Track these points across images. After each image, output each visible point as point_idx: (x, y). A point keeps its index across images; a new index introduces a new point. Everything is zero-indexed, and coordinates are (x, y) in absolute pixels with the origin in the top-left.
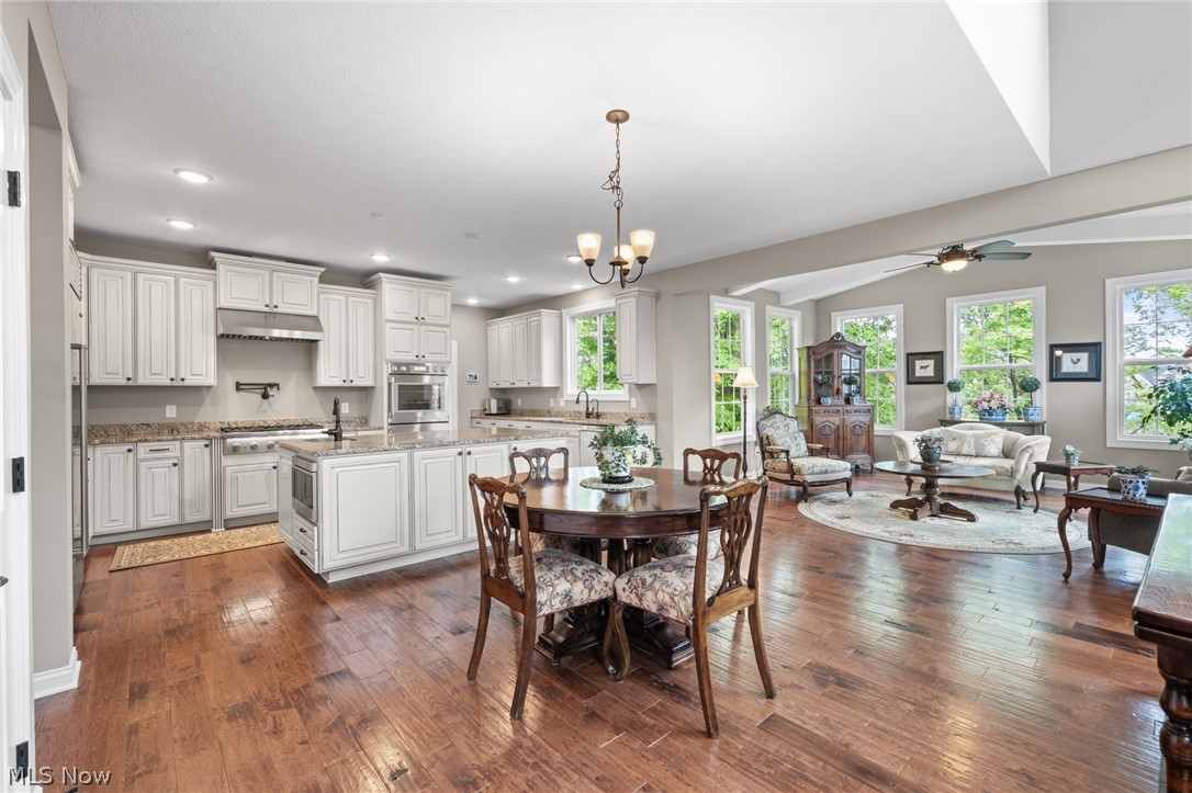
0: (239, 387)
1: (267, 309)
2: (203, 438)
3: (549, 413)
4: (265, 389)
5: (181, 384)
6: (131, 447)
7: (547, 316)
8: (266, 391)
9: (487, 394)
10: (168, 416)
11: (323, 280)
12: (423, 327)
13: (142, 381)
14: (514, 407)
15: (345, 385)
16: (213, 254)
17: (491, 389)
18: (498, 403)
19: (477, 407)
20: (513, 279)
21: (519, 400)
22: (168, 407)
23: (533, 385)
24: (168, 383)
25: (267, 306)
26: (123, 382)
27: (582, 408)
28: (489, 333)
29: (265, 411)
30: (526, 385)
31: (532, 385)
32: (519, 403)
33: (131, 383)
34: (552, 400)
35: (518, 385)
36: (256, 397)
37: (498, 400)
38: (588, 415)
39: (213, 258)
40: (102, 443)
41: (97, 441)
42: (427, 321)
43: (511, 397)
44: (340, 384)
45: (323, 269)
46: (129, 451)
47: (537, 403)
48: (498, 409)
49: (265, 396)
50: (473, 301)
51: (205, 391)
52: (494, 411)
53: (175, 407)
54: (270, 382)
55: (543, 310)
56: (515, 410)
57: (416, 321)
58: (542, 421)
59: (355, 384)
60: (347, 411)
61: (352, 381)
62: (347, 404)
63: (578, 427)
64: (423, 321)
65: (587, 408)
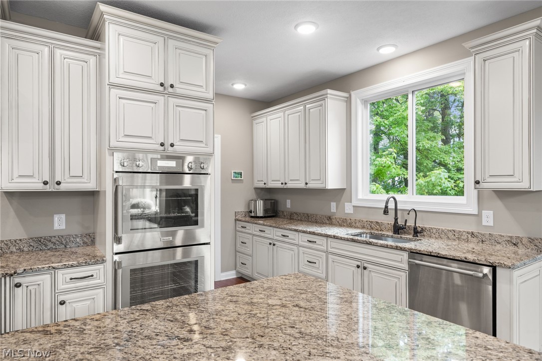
3: (329, 221)
7: (333, 100)
9: (252, 195)
12: (172, 101)
14: (281, 208)
15: (48, 188)
17: (256, 189)
18: (265, 204)
19: (242, 208)
21: (289, 203)
23: (312, 185)
27: (389, 220)
28: (255, 126)
30: (302, 186)
31: (310, 186)
32: (288, 204)
34: (333, 205)
35: (291, 185)
37: (265, 200)
38: (398, 229)
43: (278, 197)
44: (37, 187)
47: (312, 206)
48: (266, 210)
50: (239, 87)
52: (260, 213)
55: (329, 91)
56: (283, 212)
57: (161, 89)
58: (335, 237)
59: (63, 187)
60: (63, 227)
61: (59, 183)
62: (63, 216)
63: (405, 255)
64: (170, 90)
65: (396, 219)
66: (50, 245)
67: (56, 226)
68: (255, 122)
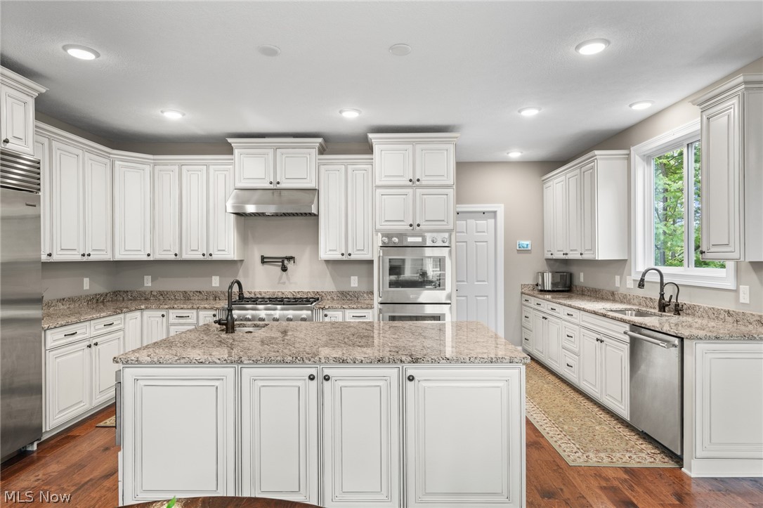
0: (264, 260)
1: (272, 186)
2: (212, 308)
3: (613, 296)
4: (283, 262)
5: (210, 258)
6: (164, 313)
7: (604, 161)
8: (284, 263)
9: (542, 266)
10: (213, 285)
11: (322, 151)
12: (419, 191)
13: (186, 256)
14: (576, 282)
15: (344, 258)
16: (230, 140)
17: (548, 260)
18: (553, 277)
19: (530, 281)
20: (530, 113)
21: (582, 275)
22: (213, 277)
23: (587, 256)
24: (201, 257)
25: (271, 183)
26: (172, 257)
28: (545, 190)
29: (284, 283)
30: (578, 257)
31: (584, 256)
32: (581, 278)
33: (178, 258)
34: (617, 278)
35: (571, 255)
36: (276, 269)
37: (554, 273)
38: (663, 307)
39: (230, 144)
40: (147, 308)
41: (143, 307)
42: (423, 182)
43: (574, 269)
44: (339, 257)
45: (320, 140)
46: (163, 316)
47: (600, 279)
48: (553, 284)
49: (284, 269)
50: (515, 155)
51: (239, 264)
52: (548, 286)
53: (218, 277)
54: (289, 255)
55: (597, 152)
56: (576, 286)
57: (411, 183)
58: (584, 310)
59: (353, 257)
60: (356, 285)
61: (350, 255)
62: (356, 277)
63: (627, 328)
64: (418, 183)
65: (662, 295)
66: (349, 297)
67: (352, 285)
68: (545, 186)
